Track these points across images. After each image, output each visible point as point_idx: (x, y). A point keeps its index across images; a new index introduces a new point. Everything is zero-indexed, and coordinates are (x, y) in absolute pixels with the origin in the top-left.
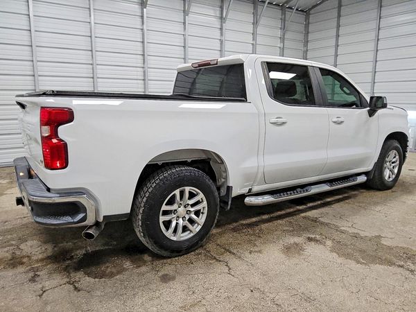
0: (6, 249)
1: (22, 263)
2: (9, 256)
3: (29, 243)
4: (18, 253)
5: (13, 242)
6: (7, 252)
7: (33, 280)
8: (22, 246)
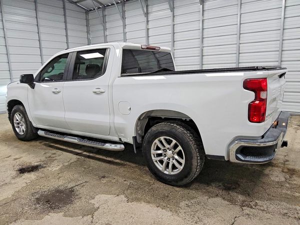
0: (295, 182)
1: (288, 169)
2: (294, 177)
3: (277, 180)
4: (288, 176)
5: (288, 185)
6: (295, 180)
7: (287, 161)
8: (283, 179)
